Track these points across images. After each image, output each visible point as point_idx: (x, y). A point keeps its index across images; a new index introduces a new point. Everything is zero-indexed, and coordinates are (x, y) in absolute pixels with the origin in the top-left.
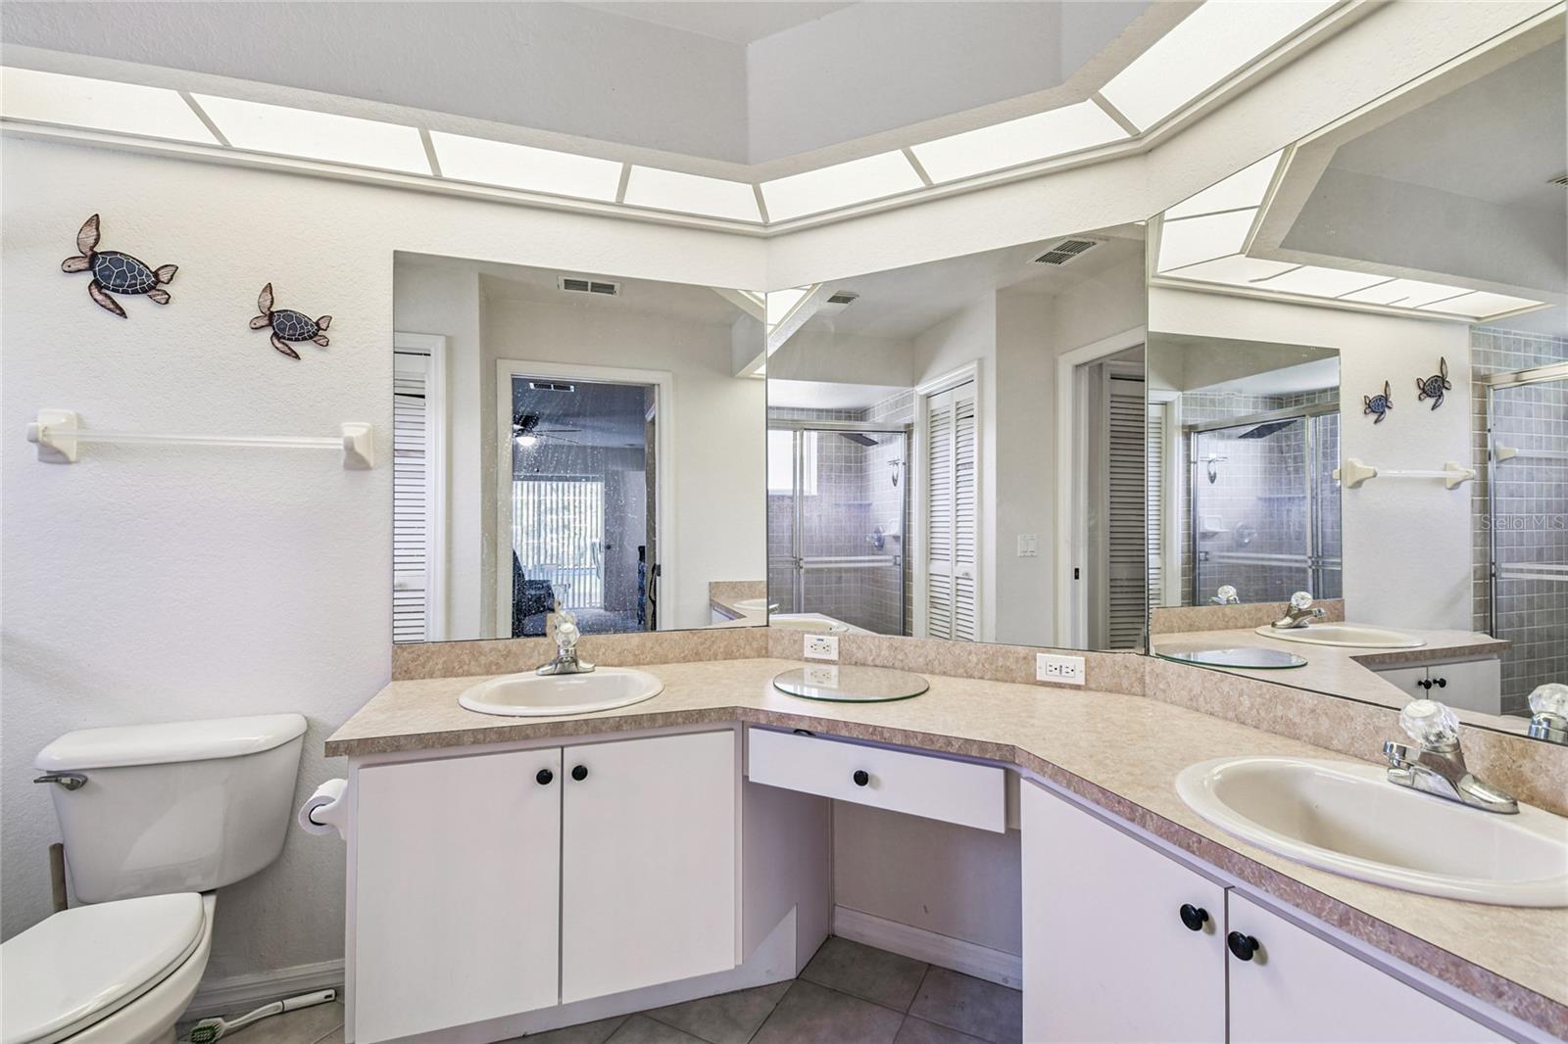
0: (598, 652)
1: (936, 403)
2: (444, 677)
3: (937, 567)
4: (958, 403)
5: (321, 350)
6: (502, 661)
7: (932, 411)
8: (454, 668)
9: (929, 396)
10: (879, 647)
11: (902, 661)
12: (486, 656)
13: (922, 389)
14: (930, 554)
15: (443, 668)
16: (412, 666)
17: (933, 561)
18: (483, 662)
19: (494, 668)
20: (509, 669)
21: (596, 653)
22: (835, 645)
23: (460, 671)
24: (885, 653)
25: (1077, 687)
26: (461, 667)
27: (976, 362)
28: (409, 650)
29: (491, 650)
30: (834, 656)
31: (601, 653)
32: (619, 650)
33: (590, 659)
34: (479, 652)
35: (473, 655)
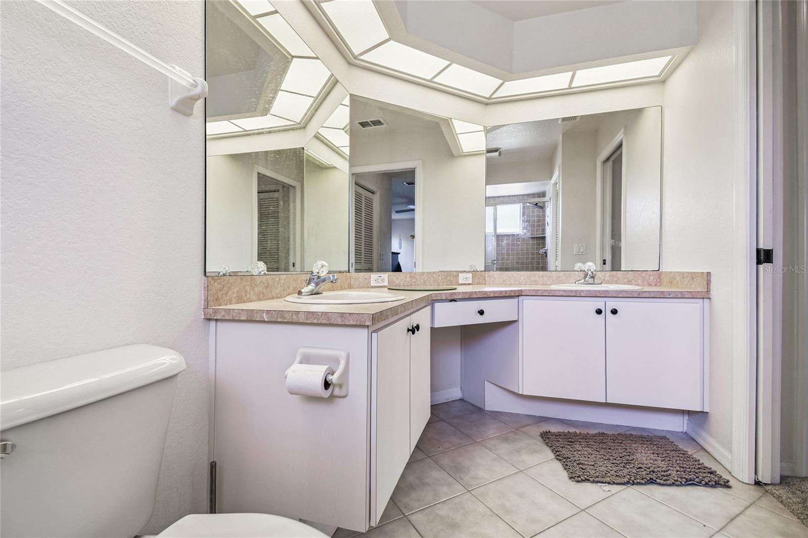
8: (242, 296)
10: (406, 277)
11: (415, 282)
18: (257, 291)
19: (262, 297)
22: (386, 279)
24: (408, 279)
25: (469, 284)
28: (218, 281)
29: (261, 282)
30: (386, 284)
34: (255, 284)
35: (252, 286)
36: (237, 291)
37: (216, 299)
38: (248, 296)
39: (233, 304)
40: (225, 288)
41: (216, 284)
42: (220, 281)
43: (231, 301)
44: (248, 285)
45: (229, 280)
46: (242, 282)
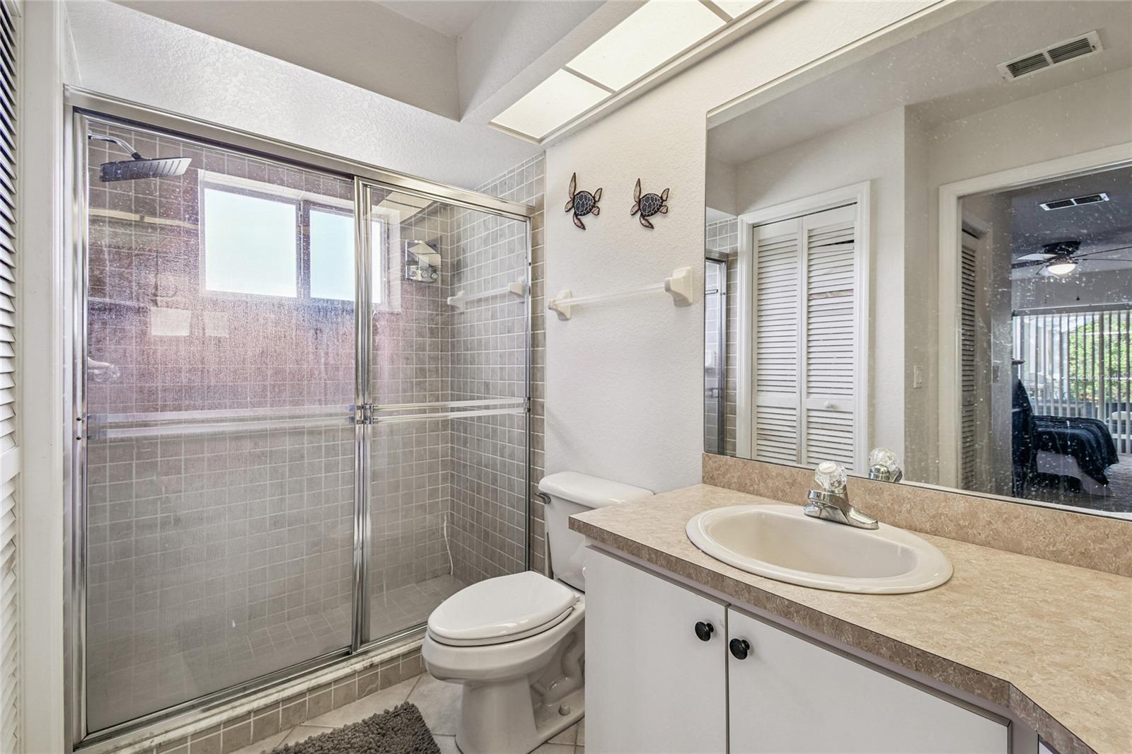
0: (900, 507)
1: (767, 233)
2: (739, 491)
3: (767, 399)
4: (810, 231)
5: (665, 217)
6: (787, 489)
7: (759, 241)
8: (746, 484)
9: (755, 226)
12: (772, 479)
13: (748, 218)
14: (756, 384)
15: (738, 482)
16: (716, 473)
17: (760, 393)
18: (770, 485)
19: (780, 494)
20: (795, 500)
21: (896, 507)
23: (751, 488)
26: (751, 485)
27: (869, 182)
28: (714, 460)
29: (778, 475)
31: (904, 510)
32: (933, 512)
33: (869, 511)
34: (767, 474)
35: (762, 476)
36: (739, 477)
37: (711, 478)
38: (756, 487)
39: (733, 489)
40: (721, 469)
41: (711, 462)
42: (716, 459)
43: (730, 485)
44: (756, 473)
45: (727, 460)
46: (745, 467)
